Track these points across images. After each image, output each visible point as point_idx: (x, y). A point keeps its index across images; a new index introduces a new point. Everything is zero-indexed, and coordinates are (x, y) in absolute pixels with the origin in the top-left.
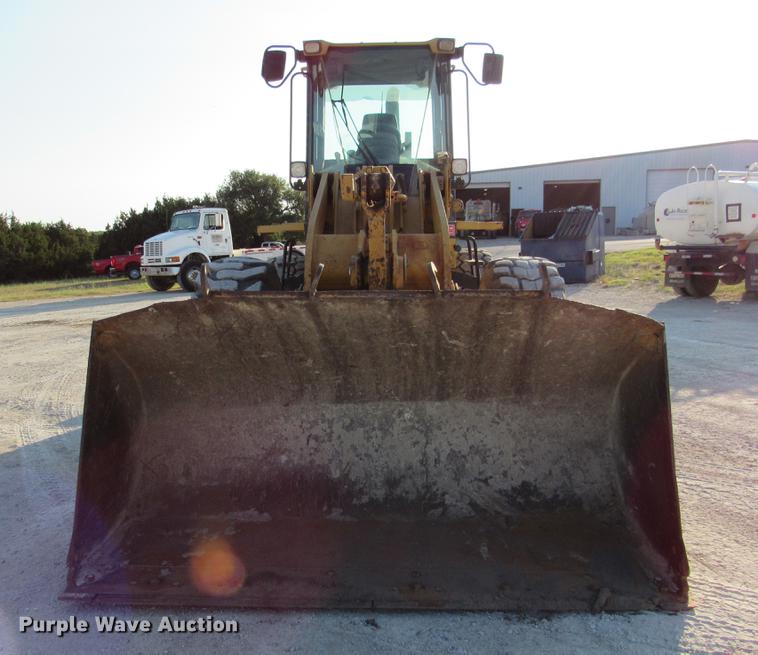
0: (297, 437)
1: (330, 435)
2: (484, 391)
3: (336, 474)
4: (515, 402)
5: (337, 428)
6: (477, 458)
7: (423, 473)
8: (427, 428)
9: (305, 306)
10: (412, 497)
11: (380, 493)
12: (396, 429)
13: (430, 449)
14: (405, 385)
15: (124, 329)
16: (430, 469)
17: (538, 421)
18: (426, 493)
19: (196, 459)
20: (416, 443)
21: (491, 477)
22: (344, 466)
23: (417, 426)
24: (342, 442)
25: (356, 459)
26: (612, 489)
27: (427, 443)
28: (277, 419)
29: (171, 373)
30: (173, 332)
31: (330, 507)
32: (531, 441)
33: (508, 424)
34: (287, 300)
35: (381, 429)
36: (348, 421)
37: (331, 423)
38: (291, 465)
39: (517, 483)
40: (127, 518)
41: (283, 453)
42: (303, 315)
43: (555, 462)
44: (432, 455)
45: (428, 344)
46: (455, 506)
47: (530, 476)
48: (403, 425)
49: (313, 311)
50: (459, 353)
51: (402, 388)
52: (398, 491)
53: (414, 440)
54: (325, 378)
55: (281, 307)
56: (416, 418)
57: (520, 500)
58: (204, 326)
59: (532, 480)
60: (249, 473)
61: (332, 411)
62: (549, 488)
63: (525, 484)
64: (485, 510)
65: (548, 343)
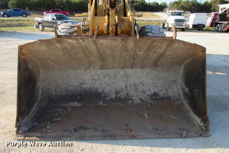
0: (89, 80)
1: (99, 79)
2: (145, 66)
3: (100, 90)
4: (153, 69)
5: (101, 77)
6: (141, 85)
7: (126, 90)
8: (127, 77)
9: (93, 41)
10: (123, 97)
11: (114, 96)
12: (118, 77)
13: (128, 83)
14: (121, 65)
15: (29, 48)
16: (128, 89)
17: (159, 74)
18: (127, 96)
19: (58, 86)
20: (123, 81)
21: (145, 91)
22: (103, 88)
23: (124, 76)
24: (102, 81)
25: (107, 86)
26: (179, 94)
27: (127, 81)
28: (83, 74)
29: (49, 61)
30: (47, 49)
31: (99, 101)
32: (157, 80)
33: (151, 76)
34: (86, 39)
35: (114, 77)
36: (104, 75)
37: (99, 75)
38: (87, 88)
39: (153, 93)
40: (37, 106)
41: (85, 84)
42: (92, 44)
43: (163, 86)
44: (128, 85)
45: (131, 53)
46: (135, 100)
47: (156, 91)
48: (120, 76)
49: (95, 43)
50: (140, 56)
51: (120, 65)
52: (119, 95)
53: (123, 80)
54: (97, 62)
55: (84, 41)
56: (124, 74)
57: (154, 98)
58: (58, 47)
59: (157, 92)
60: (75, 90)
61: (100, 72)
62: (162, 94)
63: (155, 93)
64: (144, 101)
65: (168, 53)
